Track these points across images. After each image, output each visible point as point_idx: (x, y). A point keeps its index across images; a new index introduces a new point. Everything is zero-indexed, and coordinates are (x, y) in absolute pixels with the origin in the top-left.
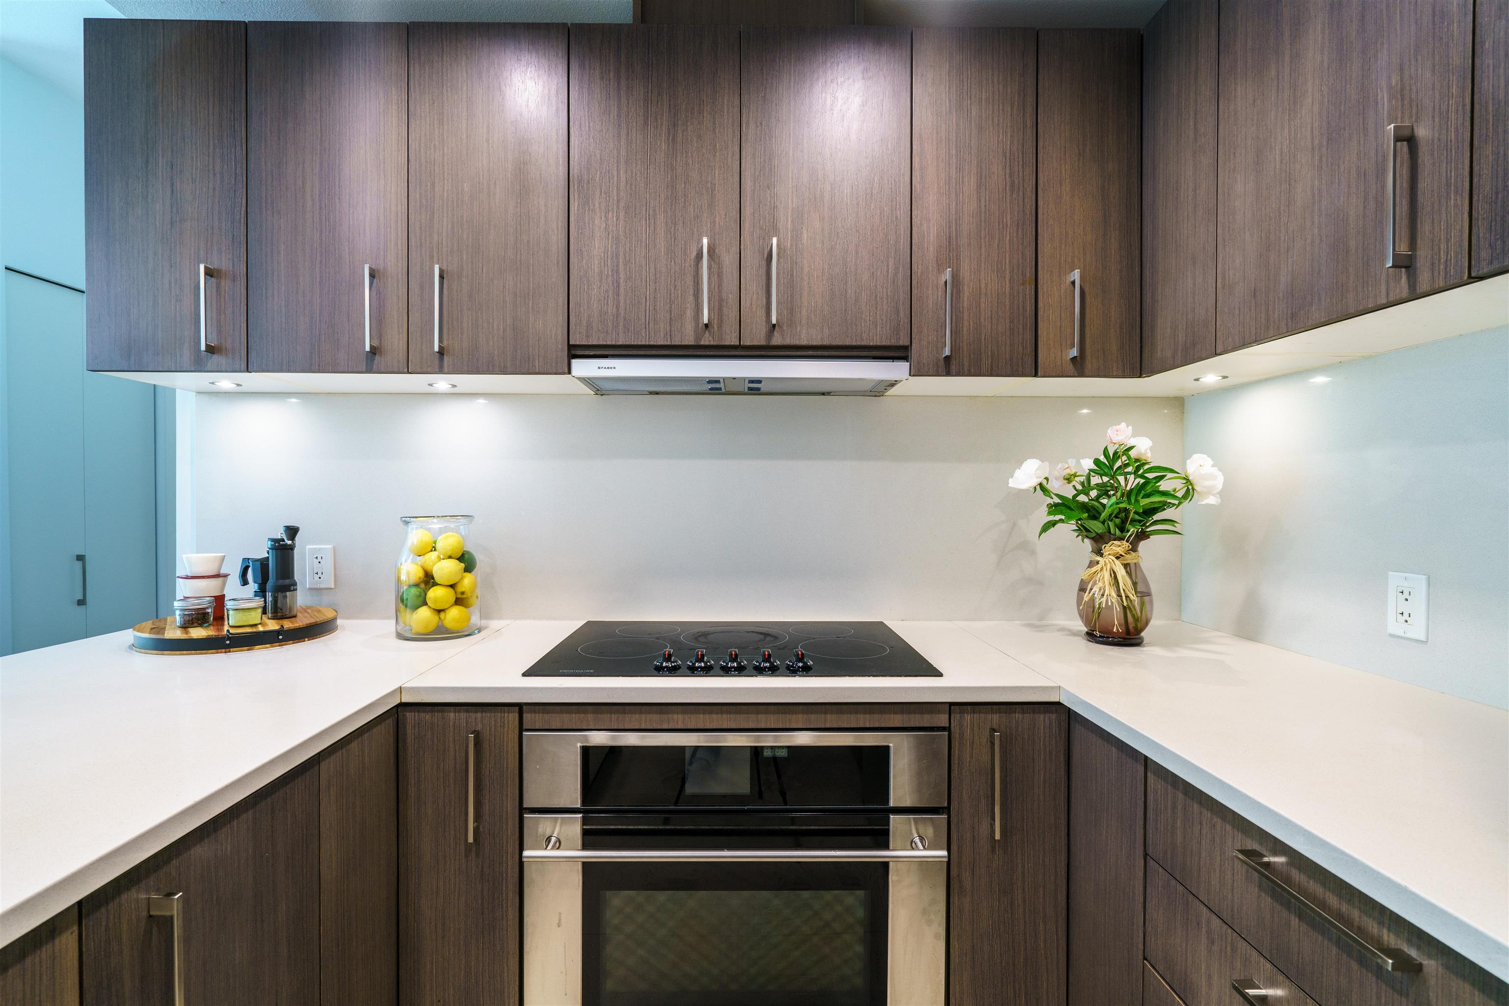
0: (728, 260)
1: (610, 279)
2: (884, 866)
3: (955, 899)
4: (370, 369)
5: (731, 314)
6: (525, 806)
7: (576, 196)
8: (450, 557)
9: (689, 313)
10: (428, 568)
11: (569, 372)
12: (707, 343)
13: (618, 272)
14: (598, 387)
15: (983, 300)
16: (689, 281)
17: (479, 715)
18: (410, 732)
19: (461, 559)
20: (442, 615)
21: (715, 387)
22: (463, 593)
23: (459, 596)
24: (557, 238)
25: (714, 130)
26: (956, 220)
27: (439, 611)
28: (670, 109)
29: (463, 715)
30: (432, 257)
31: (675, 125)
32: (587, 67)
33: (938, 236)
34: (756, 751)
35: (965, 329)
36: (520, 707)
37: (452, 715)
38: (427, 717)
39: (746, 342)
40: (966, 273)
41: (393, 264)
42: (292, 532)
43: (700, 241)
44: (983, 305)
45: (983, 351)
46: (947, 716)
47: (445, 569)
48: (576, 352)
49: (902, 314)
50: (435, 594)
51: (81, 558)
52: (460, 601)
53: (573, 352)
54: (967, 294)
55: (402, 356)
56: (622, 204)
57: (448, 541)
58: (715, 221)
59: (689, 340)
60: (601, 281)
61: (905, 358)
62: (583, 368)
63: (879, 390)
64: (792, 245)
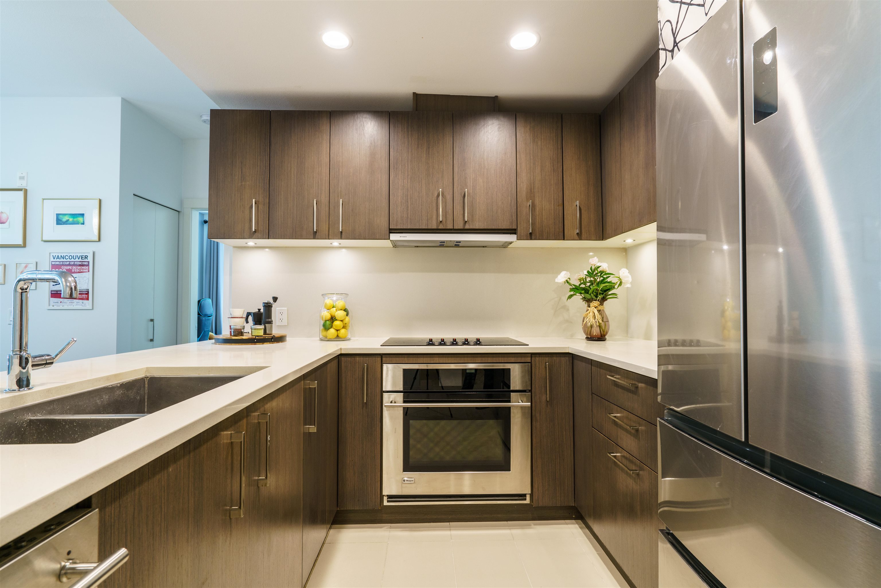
0: (449, 197)
1: (405, 204)
2: (509, 408)
3: (534, 423)
4: (314, 238)
5: (450, 217)
6: (384, 390)
7: (392, 173)
8: (341, 310)
9: (434, 217)
10: (333, 314)
11: (389, 239)
12: (441, 228)
13: (408, 202)
14: (396, 245)
15: (543, 212)
16: (434, 205)
17: (367, 358)
18: (343, 364)
19: (345, 310)
20: (339, 332)
21: (442, 244)
22: (346, 324)
23: (344, 325)
24: (385, 189)
25: (443, 149)
26: (533, 182)
27: (337, 330)
28: (427, 142)
29: (362, 359)
30: (338, 196)
31: (429, 148)
32: (396, 127)
33: (526, 188)
34: (464, 370)
35: (537, 223)
36: (382, 355)
37: (358, 358)
38: (349, 359)
39: (456, 227)
40: (537, 202)
41: (324, 199)
42: (274, 300)
43: (438, 190)
44: (543, 214)
45: (544, 230)
46: (530, 358)
47: (340, 314)
48: (392, 231)
49: (513, 217)
50: (337, 323)
51: (152, 320)
52: (344, 327)
53: (390, 231)
54: (537, 209)
55: (327, 233)
56: (409, 177)
57: (340, 304)
58: (444, 183)
59: (435, 227)
60: (401, 205)
61: (515, 233)
62: (394, 237)
63: (505, 245)
64: (472, 192)
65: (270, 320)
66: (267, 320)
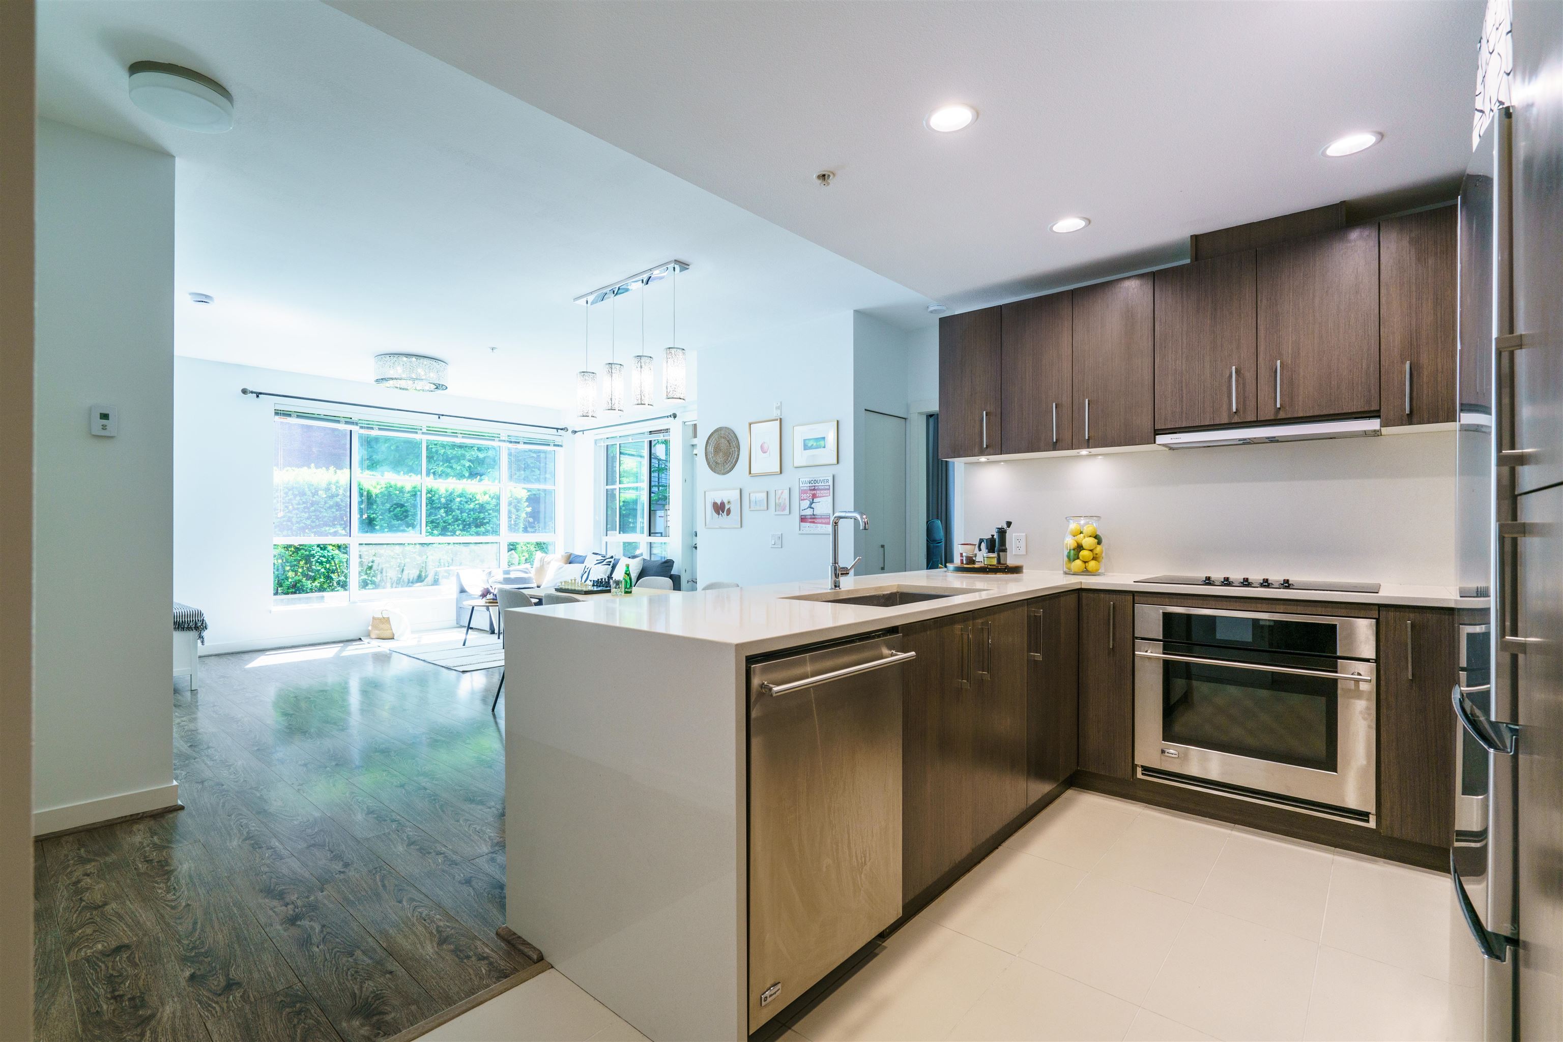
0: (1249, 375)
1: (1177, 395)
2: (1334, 682)
3: (1384, 710)
4: (1054, 449)
5: (1252, 404)
6: (1136, 636)
7: (1158, 355)
8: (1090, 536)
9: (1225, 407)
10: (1079, 542)
11: (1155, 443)
12: (1236, 421)
13: (1182, 390)
14: (1170, 447)
15: (1439, 375)
16: (1225, 389)
17: (1114, 596)
18: (1084, 602)
19: (1096, 537)
20: (1087, 564)
21: (1246, 442)
22: (1096, 554)
23: (1095, 556)
24: (1148, 377)
25: (1240, 307)
26: (1416, 330)
27: (1085, 562)
28: (1212, 302)
29: (1108, 596)
30: (1083, 395)
31: (1215, 309)
32: (1164, 290)
33: (1401, 342)
34: (1255, 621)
35: (1424, 396)
36: (1133, 593)
37: (1102, 595)
38: (1091, 595)
39: (1261, 418)
40: (1424, 359)
41: (1066, 399)
42: (1009, 524)
43: (1231, 368)
44: (1439, 379)
45: (1440, 407)
46: (1377, 612)
47: (1088, 542)
48: (1157, 432)
49: (1373, 391)
50: (1083, 553)
51: (883, 546)
52: (1094, 559)
53: (1157, 433)
54: (1426, 373)
55: (1070, 442)
56: (1184, 356)
57: (1088, 529)
58: (1240, 356)
59: (1226, 421)
60: (1172, 396)
61: (1379, 417)
62: (1161, 439)
63: (1376, 433)
64: (1292, 362)
65: (1004, 548)
66: (1001, 548)
